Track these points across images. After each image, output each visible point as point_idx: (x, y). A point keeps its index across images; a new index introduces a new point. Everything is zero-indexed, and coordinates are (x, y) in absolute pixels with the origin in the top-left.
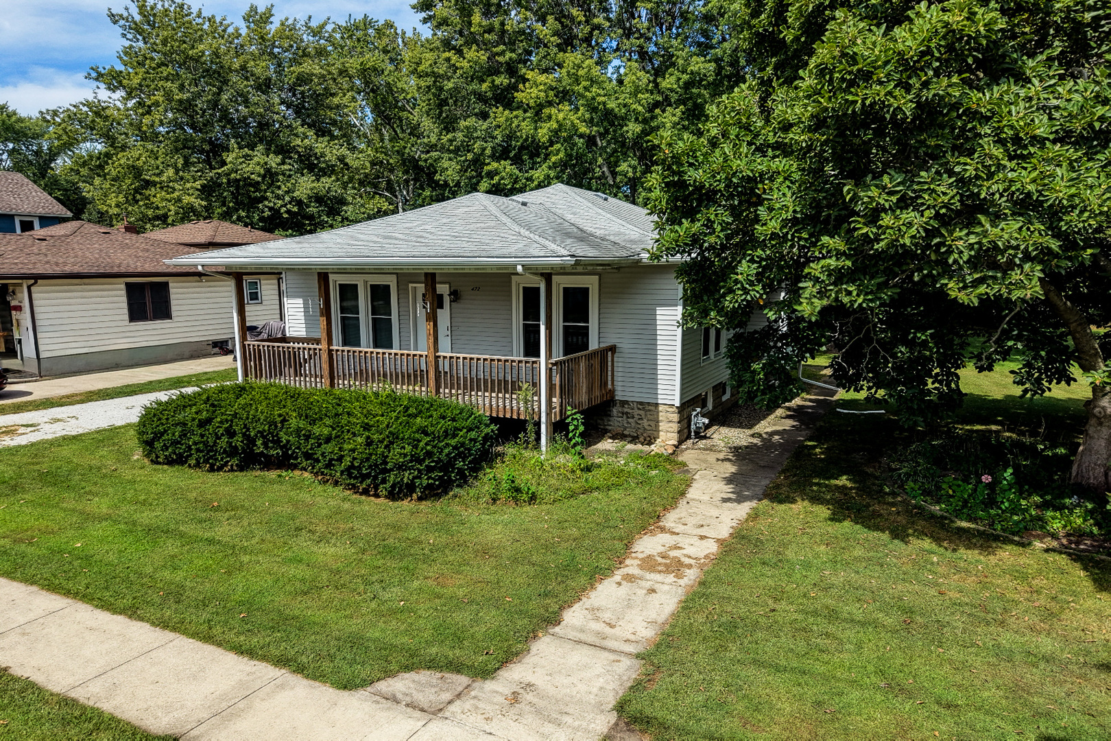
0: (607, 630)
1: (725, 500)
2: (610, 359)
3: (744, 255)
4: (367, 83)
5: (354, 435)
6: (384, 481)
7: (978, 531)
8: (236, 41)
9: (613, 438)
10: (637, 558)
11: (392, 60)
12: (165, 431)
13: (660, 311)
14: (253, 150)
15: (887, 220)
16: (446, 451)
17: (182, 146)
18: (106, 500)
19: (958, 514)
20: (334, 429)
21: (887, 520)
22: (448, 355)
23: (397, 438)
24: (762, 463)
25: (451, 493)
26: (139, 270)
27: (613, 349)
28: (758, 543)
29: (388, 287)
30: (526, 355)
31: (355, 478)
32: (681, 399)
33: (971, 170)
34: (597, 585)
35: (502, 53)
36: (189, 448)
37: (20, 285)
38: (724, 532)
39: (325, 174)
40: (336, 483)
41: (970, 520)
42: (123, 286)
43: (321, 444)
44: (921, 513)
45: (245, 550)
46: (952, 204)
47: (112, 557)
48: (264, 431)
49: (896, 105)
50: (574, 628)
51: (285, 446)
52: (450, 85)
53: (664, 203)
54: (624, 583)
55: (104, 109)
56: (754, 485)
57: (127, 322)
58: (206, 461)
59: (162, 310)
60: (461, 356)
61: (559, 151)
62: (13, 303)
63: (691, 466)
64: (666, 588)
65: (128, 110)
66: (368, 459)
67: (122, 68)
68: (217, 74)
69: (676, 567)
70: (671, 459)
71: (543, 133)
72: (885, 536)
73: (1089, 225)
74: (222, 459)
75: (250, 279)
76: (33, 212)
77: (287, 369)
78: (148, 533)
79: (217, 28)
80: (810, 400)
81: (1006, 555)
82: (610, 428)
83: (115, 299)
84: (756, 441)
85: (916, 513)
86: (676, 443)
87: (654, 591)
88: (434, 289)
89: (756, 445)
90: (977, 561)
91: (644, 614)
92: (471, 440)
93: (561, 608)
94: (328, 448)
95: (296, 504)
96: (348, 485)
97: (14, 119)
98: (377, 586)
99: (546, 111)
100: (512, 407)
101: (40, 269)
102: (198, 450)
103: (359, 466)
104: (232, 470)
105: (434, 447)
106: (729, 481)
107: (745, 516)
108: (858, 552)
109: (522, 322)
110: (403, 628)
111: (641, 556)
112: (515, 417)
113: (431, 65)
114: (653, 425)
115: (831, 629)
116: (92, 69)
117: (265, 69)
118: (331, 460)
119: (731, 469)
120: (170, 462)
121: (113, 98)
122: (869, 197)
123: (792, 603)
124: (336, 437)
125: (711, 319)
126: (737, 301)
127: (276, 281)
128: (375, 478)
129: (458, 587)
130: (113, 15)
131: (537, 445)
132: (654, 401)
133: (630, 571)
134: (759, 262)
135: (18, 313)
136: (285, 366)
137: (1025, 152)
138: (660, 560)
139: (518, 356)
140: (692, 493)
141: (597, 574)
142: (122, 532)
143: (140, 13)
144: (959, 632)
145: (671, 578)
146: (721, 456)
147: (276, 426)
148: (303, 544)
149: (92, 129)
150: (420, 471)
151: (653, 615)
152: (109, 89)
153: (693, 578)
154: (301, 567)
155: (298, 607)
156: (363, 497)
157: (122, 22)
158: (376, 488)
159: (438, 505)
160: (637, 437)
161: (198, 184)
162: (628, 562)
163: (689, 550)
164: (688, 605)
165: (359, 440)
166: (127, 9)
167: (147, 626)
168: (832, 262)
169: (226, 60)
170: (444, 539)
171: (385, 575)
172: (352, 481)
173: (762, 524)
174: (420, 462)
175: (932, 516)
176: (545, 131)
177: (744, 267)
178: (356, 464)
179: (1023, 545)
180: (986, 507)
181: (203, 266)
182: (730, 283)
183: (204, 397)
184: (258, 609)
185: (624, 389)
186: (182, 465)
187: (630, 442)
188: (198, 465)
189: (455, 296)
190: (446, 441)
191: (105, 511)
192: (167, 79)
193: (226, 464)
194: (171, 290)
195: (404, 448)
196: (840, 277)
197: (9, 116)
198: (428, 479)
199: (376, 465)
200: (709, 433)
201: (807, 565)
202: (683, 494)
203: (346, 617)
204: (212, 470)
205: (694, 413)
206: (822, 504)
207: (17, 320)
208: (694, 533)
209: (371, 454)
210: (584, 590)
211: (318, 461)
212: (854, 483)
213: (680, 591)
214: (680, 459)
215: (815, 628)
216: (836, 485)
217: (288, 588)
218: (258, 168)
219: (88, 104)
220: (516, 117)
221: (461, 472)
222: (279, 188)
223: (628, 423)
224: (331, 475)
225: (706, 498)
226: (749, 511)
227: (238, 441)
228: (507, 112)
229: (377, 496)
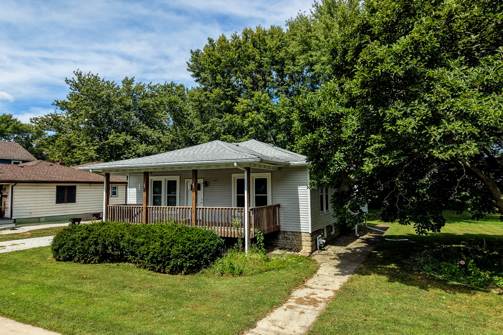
0: (280, 330)
1: (336, 275)
2: (277, 211)
3: (337, 150)
4: (171, 108)
5: (155, 241)
6: (168, 264)
7: (463, 286)
8: (117, 91)
9: (280, 249)
10: (294, 299)
11: (182, 99)
12: (65, 243)
13: (299, 188)
14: (121, 134)
15: (399, 122)
16: (199, 249)
17: (90, 132)
18: (32, 275)
19: (451, 279)
20: (146, 239)
21: (417, 281)
22: (202, 207)
23: (176, 242)
24: (352, 260)
25: (201, 271)
26: (63, 180)
27: (278, 206)
28: (354, 291)
29: (176, 181)
30: (238, 206)
31: (155, 263)
32: (312, 230)
33: (434, 99)
34: (274, 310)
35: (229, 91)
36: (76, 252)
37: (8, 185)
38: (337, 287)
39: (151, 144)
40: (145, 268)
41: (458, 281)
42: (55, 187)
43: (139, 247)
44: (433, 278)
45: (96, 296)
46: (428, 114)
47: (29, 299)
48: (113, 241)
49: (395, 72)
50: (263, 329)
51: (122, 249)
52: (206, 105)
53: (299, 128)
54: (288, 309)
55: (58, 117)
56: (349, 268)
57: (55, 204)
58: (83, 258)
59: (72, 199)
60: (208, 207)
61: (252, 130)
62: (4, 194)
63: (318, 261)
64: (309, 311)
65: (68, 118)
66: (161, 253)
67: (69, 101)
68: (109, 104)
69: (314, 302)
70: (309, 258)
71: (246, 123)
72: (417, 288)
73: (491, 122)
74: (91, 257)
75: (114, 185)
76: (20, 158)
77: (126, 219)
78: (49, 289)
79: (110, 86)
80: (372, 236)
81: (480, 296)
82: (278, 245)
83: (51, 192)
84: (348, 251)
85: (431, 279)
86: (310, 251)
87: (303, 313)
88: (196, 181)
89: (348, 253)
90: (465, 298)
91: (299, 323)
92: (211, 245)
93: (256, 321)
94: (142, 248)
95: (124, 276)
96: (151, 267)
97: (19, 125)
98: (162, 310)
99: (247, 114)
100: (231, 232)
101: (18, 179)
102: (80, 253)
103: (157, 257)
104: (95, 263)
105: (193, 247)
106: (337, 267)
107: (346, 281)
108: (405, 295)
109: (236, 195)
110: (174, 329)
111: (296, 298)
112: (233, 236)
113: (198, 97)
114: (299, 243)
115: (397, 328)
116: (55, 101)
117: (129, 102)
118: (143, 255)
119: (338, 262)
120: (65, 260)
121: (63, 114)
122: (390, 113)
123: (375, 317)
124: (147, 243)
125: (324, 179)
126: (336, 170)
127: (125, 187)
128: (164, 263)
129: (203, 311)
130: (67, 81)
131: (243, 250)
132: (299, 231)
133: (291, 304)
134: (344, 152)
135: (5, 198)
136: (125, 217)
137: (457, 94)
138: (305, 299)
139: (234, 206)
140: (319, 272)
141: (274, 306)
142: (36, 288)
143: (79, 80)
144: (463, 329)
145: (312, 307)
146: (333, 257)
147: (118, 239)
148: (126, 292)
149: (52, 125)
150: (186, 259)
151: (303, 323)
152: (61, 109)
153: (323, 307)
154: (125, 303)
155: (120, 320)
156: (158, 274)
157: (71, 83)
158: (164, 269)
159: (194, 277)
160: (292, 249)
161: (95, 148)
162: (289, 300)
163: (319, 295)
164: (321, 318)
165: (157, 243)
166: (73, 78)
167: (41, 330)
168: (377, 145)
169: (112, 99)
170: (197, 290)
171: (166, 306)
172: (153, 265)
173: (355, 284)
174: (186, 254)
175: (439, 280)
176: (246, 122)
177: (337, 154)
178: (155, 256)
179: (487, 292)
180: (465, 275)
181: (92, 170)
182: (332, 162)
183: (86, 227)
184: (100, 321)
185: (285, 225)
186: (71, 261)
187: (289, 251)
188: (79, 261)
189: (206, 184)
190: (199, 245)
191: (30, 280)
192: (87, 105)
193: (92, 260)
194: (77, 190)
195: (178, 247)
196: (381, 152)
197: (17, 123)
198: (190, 263)
199: (165, 256)
200: (326, 248)
201: (380, 300)
202: (315, 272)
203: (144, 324)
204: (85, 263)
205: (318, 237)
206: (384, 275)
207: (4, 202)
208: (322, 288)
209: (163, 251)
210: (268, 312)
211: (137, 256)
212: (398, 266)
213: (317, 312)
214: (313, 258)
215: (388, 328)
216: (389, 268)
217: (116, 311)
218: (122, 141)
219: (52, 115)
220: (234, 117)
221: (206, 260)
222: (130, 149)
223: (287, 242)
224: (143, 263)
225: (327, 274)
226: (348, 279)
227: (100, 247)
228: (231, 115)
229: (165, 273)
